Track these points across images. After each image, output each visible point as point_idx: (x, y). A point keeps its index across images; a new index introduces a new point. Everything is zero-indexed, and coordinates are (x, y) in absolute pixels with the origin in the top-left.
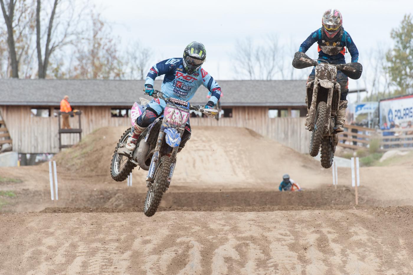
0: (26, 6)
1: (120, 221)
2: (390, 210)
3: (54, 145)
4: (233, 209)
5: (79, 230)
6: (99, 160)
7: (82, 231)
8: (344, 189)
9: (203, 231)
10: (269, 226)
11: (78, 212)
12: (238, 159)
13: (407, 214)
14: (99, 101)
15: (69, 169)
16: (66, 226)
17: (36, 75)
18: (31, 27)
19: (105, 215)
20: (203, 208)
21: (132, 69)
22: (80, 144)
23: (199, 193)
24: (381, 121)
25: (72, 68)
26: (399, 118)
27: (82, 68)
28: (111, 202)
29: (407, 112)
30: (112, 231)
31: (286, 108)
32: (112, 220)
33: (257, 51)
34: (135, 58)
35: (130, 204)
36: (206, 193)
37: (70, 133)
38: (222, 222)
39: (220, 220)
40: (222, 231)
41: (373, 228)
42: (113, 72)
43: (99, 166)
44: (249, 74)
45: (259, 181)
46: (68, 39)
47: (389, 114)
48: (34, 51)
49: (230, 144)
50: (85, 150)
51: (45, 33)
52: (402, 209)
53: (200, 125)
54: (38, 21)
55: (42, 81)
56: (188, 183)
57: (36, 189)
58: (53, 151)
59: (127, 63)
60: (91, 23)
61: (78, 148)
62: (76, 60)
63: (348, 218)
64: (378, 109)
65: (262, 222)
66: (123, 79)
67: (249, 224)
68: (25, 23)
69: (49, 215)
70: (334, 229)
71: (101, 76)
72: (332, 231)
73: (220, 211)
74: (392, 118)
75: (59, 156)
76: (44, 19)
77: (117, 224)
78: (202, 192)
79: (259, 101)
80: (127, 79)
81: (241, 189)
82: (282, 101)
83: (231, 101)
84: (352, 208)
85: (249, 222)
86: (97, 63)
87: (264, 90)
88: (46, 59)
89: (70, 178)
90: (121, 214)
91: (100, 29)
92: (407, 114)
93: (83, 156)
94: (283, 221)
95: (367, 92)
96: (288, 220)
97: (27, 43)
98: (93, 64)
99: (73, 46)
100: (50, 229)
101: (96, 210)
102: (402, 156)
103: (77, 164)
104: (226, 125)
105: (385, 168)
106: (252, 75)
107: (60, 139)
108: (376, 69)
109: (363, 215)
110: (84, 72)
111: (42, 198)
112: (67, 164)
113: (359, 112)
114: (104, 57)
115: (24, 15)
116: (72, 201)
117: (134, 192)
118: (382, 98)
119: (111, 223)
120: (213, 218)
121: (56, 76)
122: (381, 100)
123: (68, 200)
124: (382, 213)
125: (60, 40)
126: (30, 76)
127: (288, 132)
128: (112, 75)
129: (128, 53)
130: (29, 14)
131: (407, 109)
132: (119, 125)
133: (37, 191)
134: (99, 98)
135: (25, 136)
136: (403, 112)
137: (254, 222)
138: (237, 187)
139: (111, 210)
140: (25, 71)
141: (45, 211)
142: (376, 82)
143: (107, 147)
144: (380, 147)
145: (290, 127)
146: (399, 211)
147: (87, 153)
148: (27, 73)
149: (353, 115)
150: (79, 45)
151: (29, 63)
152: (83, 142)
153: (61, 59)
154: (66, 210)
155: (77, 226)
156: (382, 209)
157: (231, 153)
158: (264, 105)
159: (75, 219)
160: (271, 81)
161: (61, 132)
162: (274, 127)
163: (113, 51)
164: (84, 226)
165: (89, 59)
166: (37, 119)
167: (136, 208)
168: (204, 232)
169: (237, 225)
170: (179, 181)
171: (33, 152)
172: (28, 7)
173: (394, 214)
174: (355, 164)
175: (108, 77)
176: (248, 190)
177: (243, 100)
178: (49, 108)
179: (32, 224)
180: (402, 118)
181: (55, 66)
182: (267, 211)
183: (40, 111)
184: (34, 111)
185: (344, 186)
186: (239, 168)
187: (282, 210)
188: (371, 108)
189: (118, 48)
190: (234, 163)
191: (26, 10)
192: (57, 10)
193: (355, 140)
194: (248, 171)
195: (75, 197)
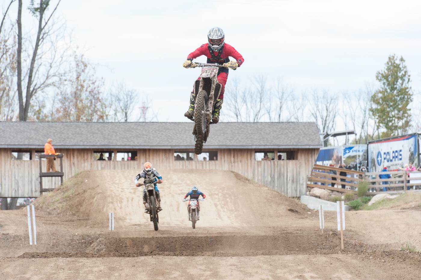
0: (7, 48)
1: (98, 267)
2: (375, 255)
3: (35, 189)
4: (215, 254)
5: (56, 276)
6: (80, 204)
7: (59, 277)
8: (331, 233)
9: (182, 276)
10: (250, 271)
11: (57, 257)
12: (223, 202)
13: (393, 258)
14: (81, 143)
15: (50, 214)
16: (43, 272)
17: (17, 118)
18: (13, 68)
19: (84, 260)
20: (185, 253)
21: (116, 111)
22: (62, 187)
23: (182, 237)
24: (370, 164)
25: (54, 111)
26: (388, 161)
27: (65, 109)
28: (92, 247)
29: (396, 154)
30: (89, 276)
31: (272, 151)
32: (90, 265)
33: (244, 93)
34: (119, 100)
35: (112, 249)
36: (189, 238)
37: (52, 176)
38: (203, 267)
39: (201, 265)
40: (202, 276)
41: (357, 272)
42: (97, 114)
43: (81, 211)
44: (235, 117)
45: (245, 225)
46: (50, 81)
47: (378, 157)
48: (15, 93)
49: (215, 187)
50: (66, 194)
51: (27, 74)
52: (387, 253)
53: (184, 168)
54: (19, 63)
55: (23, 123)
56: (172, 227)
57: (16, 234)
58: (34, 195)
59: (111, 105)
60: (74, 64)
61: (59, 191)
62: (58, 102)
63: (331, 263)
64: (367, 151)
65: (244, 267)
66: (106, 121)
67: (231, 269)
68: (6, 64)
69: (25, 260)
70: (317, 274)
71: (84, 118)
72: (315, 276)
73: (203, 255)
74: (381, 160)
75: (40, 200)
76: (25, 61)
77: (96, 269)
78: (186, 237)
79: (244, 144)
80: (110, 121)
81: (226, 233)
82: (268, 144)
83: (217, 144)
84: (337, 252)
85: (231, 267)
86: (80, 105)
87: (250, 132)
88: (28, 101)
89: (51, 222)
90: (101, 259)
91: (83, 71)
92: (397, 157)
93: (65, 199)
94: (265, 266)
95: (356, 134)
96: (271, 265)
97: (8, 85)
98: (76, 105)
99: (55, 88)
100: (26, 275)
101: (76, 255)
102: (391, 200)
103: (58, 208)
104: (211, 168)
105: (374, 212)
106: (239, 117)
107: (41, 183)
108: (365, 111)
109: (347, 260)
110: (67, 114)
111: (22, 243)
112: (48, 208)
113: (347, 155)
114: (87, 99)
115: (4, 56)
116: (53, 245)
117: (116, 236)
118: (371, 141)
119: (89, 269)
120: (194, 263)
121: (38, 118)
122: (370, 143)
123: (49, 245)
124: (367, 258)
125: (42, 82)
126: (11, 118)
127: (274, 175)
128: (95, 118)
129: (111, 94)
130: (10, 55)
131: (396, 151)
132: (102, 168)
133: (17, 236)
134: (81, 141)
135: (5, 179)
136: (392, 155)
137: (236, 266)
138: (222, 231)
139: (91, 255)
140: (6, 113)
141: (23, 257)
142: (365, 124)
143: (89, 191)
144: (369, 190)
145: (276, 170)
146: (385, 256)
147: (69, 197)
148: (8, 116)
149: (341, 157)
150: (62, 86)
151: (10, 105)
152: (64, 186)
153: (43, 101)
154: (45, 256)
155: (54, 272)
156: (367, 254)
157: (217, 197)
158: (250, 147)
159: (52, 265)
160: (257, 122)
161: (42, 175)
162: (260, 170)
163: (97, 92)
164: (61, 271)
165: (72, 101)
166: (17, 162)
167: (117, 253)
168: (184, 277)
169: (218, 270)
170: (163, 226)
171: (13, 196)
172: (9, 49)
173: (379, 258)
174: (341, 207)
175: (91, 119)
176: (233, 235)
177: (228, 143)
178: (30, 151)
179: (8, 270)
180: (391, 161)
181: (37, 108)
182: (251, 256)
183: (21, 153)
184: (15, 154)
185: (331, 230)
186: (224, 211)
187: (266, 254)
188: (359, 150)
189: (102, 89)
190: (219, 207)
191: (7, 51)
192: (39, 52)
193: (344, 183)
194: (234, 215)
195: (56, 242)
